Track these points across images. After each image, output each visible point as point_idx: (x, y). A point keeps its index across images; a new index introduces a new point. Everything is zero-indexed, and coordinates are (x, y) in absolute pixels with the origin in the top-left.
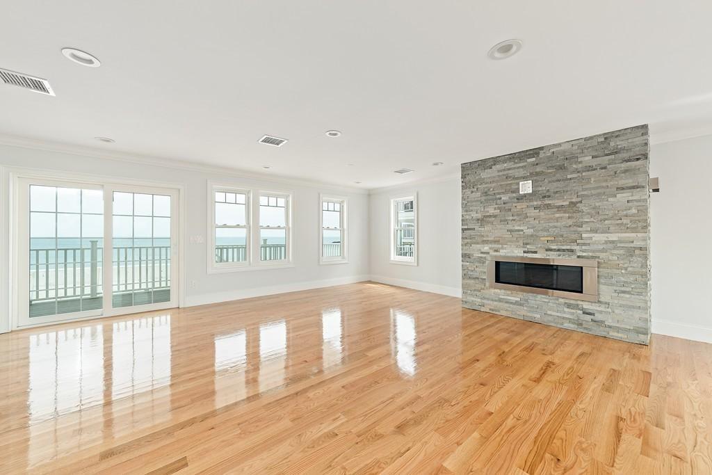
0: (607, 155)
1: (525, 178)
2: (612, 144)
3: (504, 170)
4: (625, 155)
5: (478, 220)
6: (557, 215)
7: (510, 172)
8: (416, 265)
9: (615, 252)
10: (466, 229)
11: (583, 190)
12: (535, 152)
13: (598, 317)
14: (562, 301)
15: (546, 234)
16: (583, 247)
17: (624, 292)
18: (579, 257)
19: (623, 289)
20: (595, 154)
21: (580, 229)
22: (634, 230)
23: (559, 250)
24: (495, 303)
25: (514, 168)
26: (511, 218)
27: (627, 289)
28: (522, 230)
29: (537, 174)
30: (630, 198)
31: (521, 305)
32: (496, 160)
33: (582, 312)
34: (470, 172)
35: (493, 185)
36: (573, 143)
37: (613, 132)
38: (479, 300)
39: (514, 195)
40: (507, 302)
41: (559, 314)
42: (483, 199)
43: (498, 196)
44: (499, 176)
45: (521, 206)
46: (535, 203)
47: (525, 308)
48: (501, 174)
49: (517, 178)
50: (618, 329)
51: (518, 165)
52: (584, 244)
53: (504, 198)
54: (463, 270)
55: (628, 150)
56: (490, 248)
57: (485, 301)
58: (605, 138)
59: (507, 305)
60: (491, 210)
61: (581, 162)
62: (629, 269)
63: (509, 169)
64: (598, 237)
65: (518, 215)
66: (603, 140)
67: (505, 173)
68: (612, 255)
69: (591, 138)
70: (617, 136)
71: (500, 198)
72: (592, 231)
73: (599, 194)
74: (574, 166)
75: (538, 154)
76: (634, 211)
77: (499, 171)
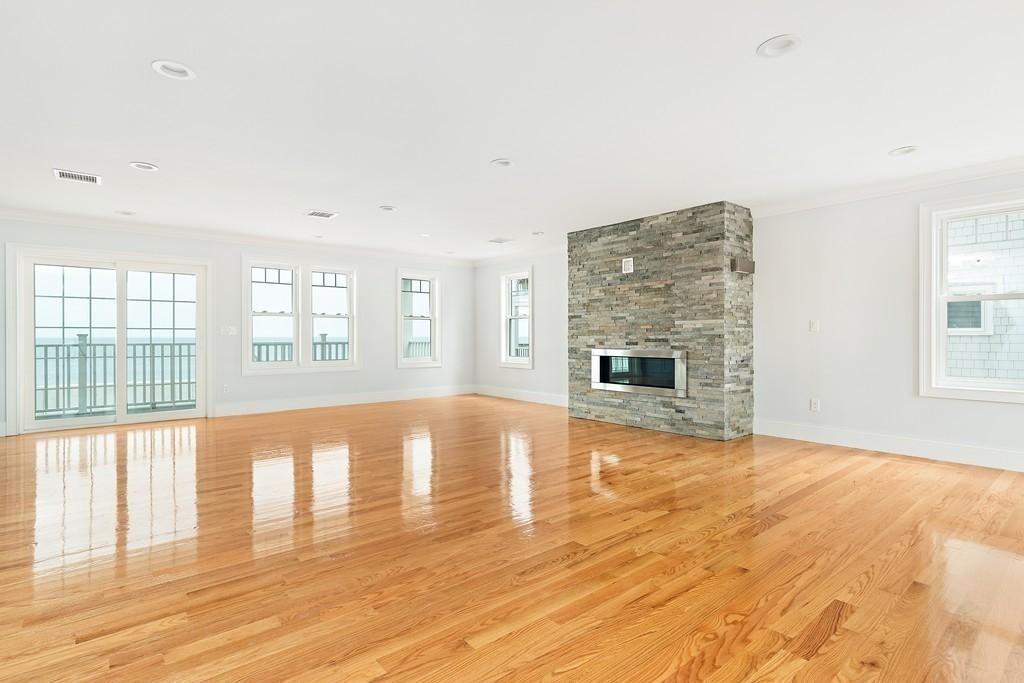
0: (695, 232)
1: (627, 255)
2: (698, 220)
3: (608, 244)
4: (707, 233)
5: (584, 305)
6: (655, 300)
7: (614, 246)
8: (531, 367)
9: (700, 340)
10: (572, 317)
11: (677, 271)
12: (635, 224)
13: (688, 414)
14: (659, 399)
15: (645, 321)
16: (676, 336)
17: (707, 385)
18: (672, 347)
19: (706, 381)
20: (685, 230)
21: (673, 316)
22: (715, 316)
23: (656, 340)
24: (602, 408)
25: (618, 242)
26: (615, 303)
27: (710, 381)
28: (625, 318)
29: (638, 250)
30: (712, 281)
31: (624, 407)
32: (601, 231)
33: (674, 410)
34: (576, 244)
35: (599, 261)
36: (668, 216)
37: (698, 207)
38: (585, 406)
39: (617, 275)
40: (611, 406)
41: (656, 415)
42: (589, 278)
43: (603, 276)
44: (604, 250)
45: (625, 287)
46: (636, 285)
47: (628, 411)
48: (605, 248)
49: (620, 255)
50: (702, 426)
51: (620, 239)
52: (677, 333)
53: (609, 278)
54: (570, 369)
55: (711, 228)
56: (596, 340)
57: (591, 407)
58: (694, 213)
59: (612, 409)
60: (597, 293)
61: (673, 239)
62: (711, 359)
63: (613, 243)
64: (688, 325)
65: (622, 299)
66: (691, 215)
67: (610, 247)
68: (699, 344)
69: (682, 212)
70: (702, 212)
71: (605, 279)
72: (684, 318)
73: (688, 276)
74: (669, 243)
75: (639, 227)
76: (714, 295)
77: (605, 245)
